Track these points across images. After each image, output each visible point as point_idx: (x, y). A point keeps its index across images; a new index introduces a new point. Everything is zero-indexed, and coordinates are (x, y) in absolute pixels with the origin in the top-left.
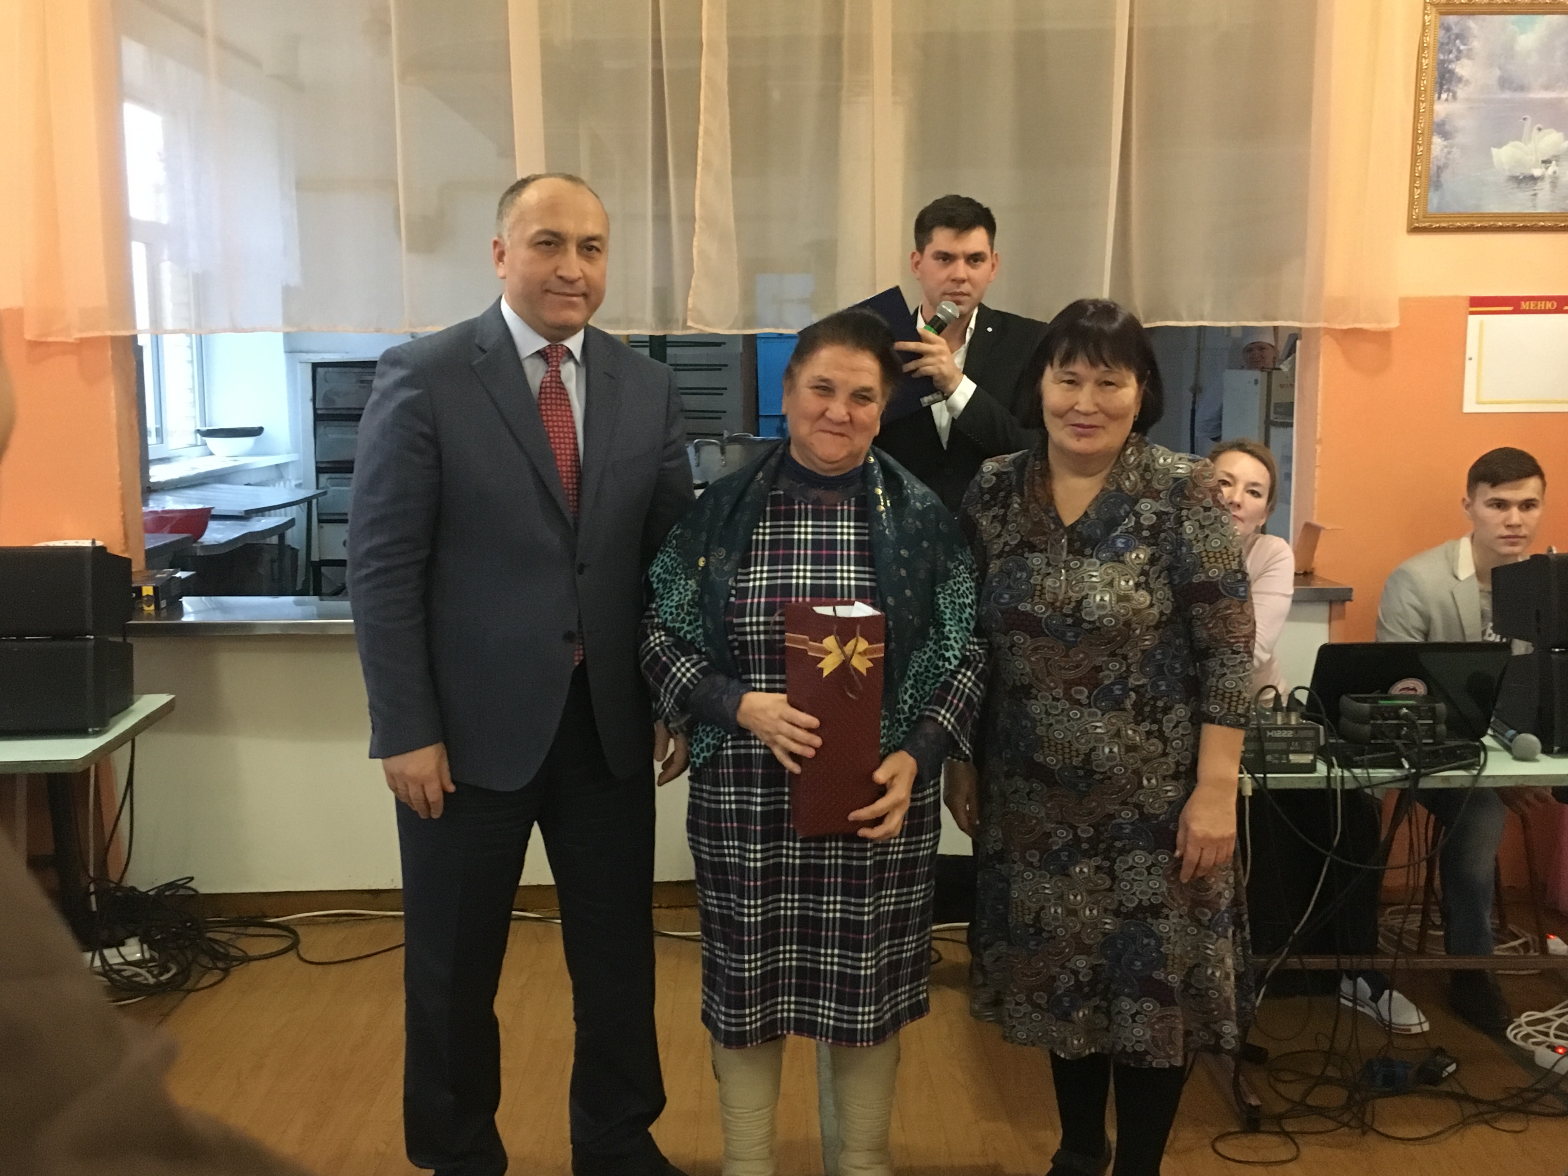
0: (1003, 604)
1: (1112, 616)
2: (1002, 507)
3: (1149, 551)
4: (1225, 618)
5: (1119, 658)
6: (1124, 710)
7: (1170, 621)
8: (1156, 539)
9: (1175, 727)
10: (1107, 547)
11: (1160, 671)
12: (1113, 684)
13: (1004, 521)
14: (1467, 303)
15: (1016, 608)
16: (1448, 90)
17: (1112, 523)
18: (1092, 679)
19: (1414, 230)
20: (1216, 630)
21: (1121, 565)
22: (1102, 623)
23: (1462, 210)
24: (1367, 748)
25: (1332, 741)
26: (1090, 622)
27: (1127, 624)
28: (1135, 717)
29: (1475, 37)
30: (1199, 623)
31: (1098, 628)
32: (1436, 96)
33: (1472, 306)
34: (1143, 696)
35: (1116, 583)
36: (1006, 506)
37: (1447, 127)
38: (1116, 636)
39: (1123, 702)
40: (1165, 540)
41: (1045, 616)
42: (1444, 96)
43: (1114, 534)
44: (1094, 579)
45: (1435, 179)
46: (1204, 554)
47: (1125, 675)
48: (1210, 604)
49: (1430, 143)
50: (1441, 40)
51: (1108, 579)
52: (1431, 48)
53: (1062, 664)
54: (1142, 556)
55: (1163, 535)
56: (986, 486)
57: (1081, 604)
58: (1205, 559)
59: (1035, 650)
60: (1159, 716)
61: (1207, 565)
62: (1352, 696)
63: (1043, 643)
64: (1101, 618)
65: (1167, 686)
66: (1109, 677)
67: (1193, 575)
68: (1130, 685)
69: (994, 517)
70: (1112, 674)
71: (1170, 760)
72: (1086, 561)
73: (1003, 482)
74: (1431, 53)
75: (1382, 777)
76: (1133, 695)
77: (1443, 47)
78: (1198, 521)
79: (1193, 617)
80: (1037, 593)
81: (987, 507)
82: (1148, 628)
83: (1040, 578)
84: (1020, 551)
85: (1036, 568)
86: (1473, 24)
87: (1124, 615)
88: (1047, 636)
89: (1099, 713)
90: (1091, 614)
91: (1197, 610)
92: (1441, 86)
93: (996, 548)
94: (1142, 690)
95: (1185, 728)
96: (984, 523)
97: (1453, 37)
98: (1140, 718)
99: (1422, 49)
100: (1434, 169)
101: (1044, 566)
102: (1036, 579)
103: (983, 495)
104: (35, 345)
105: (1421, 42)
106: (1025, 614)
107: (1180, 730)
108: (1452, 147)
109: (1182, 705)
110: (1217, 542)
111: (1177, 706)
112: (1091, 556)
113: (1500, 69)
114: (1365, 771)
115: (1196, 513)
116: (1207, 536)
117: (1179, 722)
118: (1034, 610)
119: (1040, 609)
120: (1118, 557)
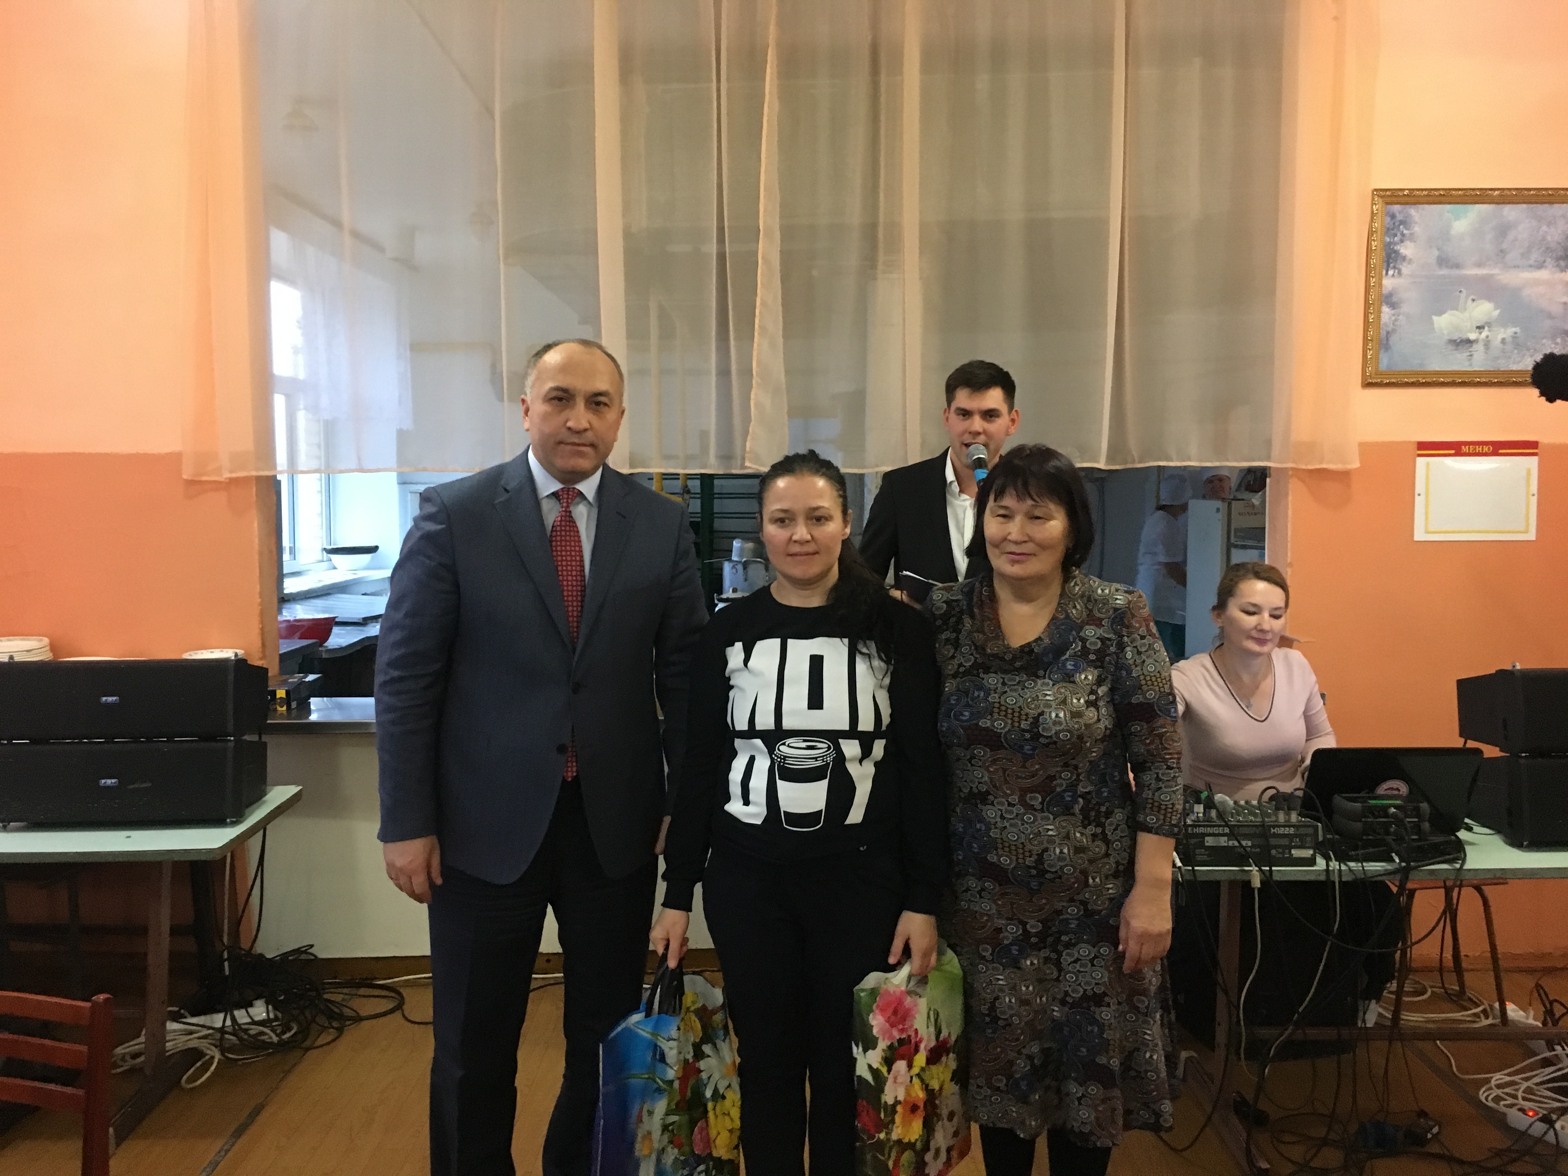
0: (965, 721)
1: (1066, 731)
2: (954, 631)
3: (1096, 672)
4: (1161, 736)
5: (1070, 768)
6: (1073, 814)
7: (1113, 735)
8: (1101, 663)
9: (1116, 829)
10: (1058, 668)
11: (1103, 779)
12: (1064, 791)
13: (957, 644)
14: (1415, 447)
15: (977, 724)
16: (1395, 267)
17: (1060, 649)
18: (1045, 787)
19: (1368, 385)
20: (1153, 747)
21: (1071, 685)
22: (1058, 737)
24: (1360, 843)
25: (1328, 836)
26: (1047, 737)
27: (1080, 738)
28: (1082, 821)
29: (1416, 223)
30: (1137, 739)
31: (1055, 742)
32: (1385, 272)
33: (1419, 449)
34: (1090, 801)
35: (1069, 701)
36: (958, 630)
38: (1070, 749)
39: (1072, 807)
40: (1109, 663)
41: (1004, 732)
42: (1391, 273)
43: (1063, 658)
44: (1048, 698)
46: (1142, 677)
47: (1075, 783)
48: (1147, 723)
49: (1380, 312)
50: (1388, 226)
51: (1061, 697)
52: (1379, 233)
53: (1019, 774)
54: (1090, 677)
55: (1107, 659)
57: (1038, 720)
58: (1143, 682)
59: (995, 761)
60: (1103, 820)
61: (1144, 688)
62: (1344, 795)
63: (1002, 755)
64: (1057, 733)
65: (1110, 792)
66: (1061, 785)
67: (1132, 696)
68: (1079, 793)
69: (947, 640)
70: (1063, 782)
71: (1112, 860)
72: (1039, 682)
73: (954, 608)
74: (1379, 237)
75: (1376, 870)
76: (1081, 801)
77: (1388, 231)
78: (1136, 647)
79: (1131, 734)
80: (996, 710)
82: (1096, 740)
83: (997, 696)
84: (974, 672)
85: (993, 687)
86: (1414, 212)
87: (1077, 730)
88: (1006, 749)
89: (1052, 817)
90: (1048, 729)
91: (1135, 727)
92: (1388, 264)
93: (951, 669)
94: (1089, 797)
95: (1123, 832)
97: (1397, 224)
98: (1087, 822)
99: (1371, 233)
101: (1000, 685)
102: (994, 698)
104: (191, 483)
105: (1370, 227)
106: (986, 729)
107: (1119, 832)
109: (1121, 811)
110: (1152, 667)
111: (1117, 811)
112: (1044, 677)
113: (1438, 249)
114: (1360, 864)
115: (1133, 641)
116: (1145, 662)
117: (1118, 826)
118: (993, 725)
119: (1000, 725)
120: (1069, 678)
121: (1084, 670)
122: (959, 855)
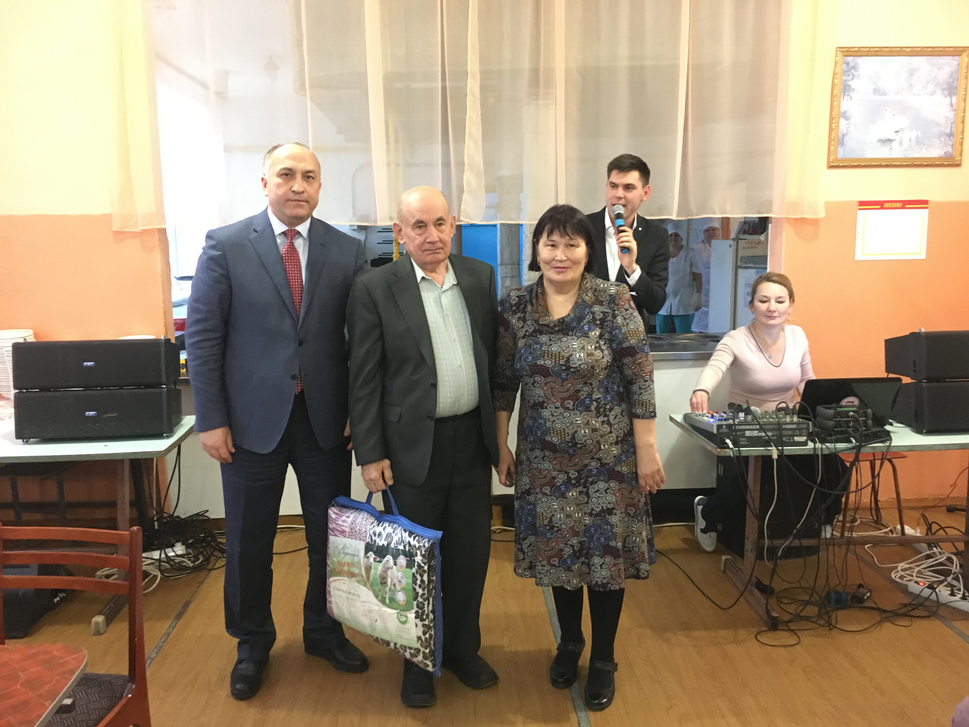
0: (530, 362)
1: (585, 364)
2: (523, 313)
3: (600, 331)
4: (639, 364)
5: (588, 385)
6: (591, 411)
7: (611, 365)
8: (603, 325)
9: (615, 418)
10: (580, 330)
11: (607, 391)
12: (585, 398)
13: (524, 320)
14: (857, 204)
15: (536, 363)
16: (848, 95)
17: (580, 319)
18: (575, 396)
19: (831, 167)
20: (636, 370)
21: (587, 338)
22: (581, 368)
23: (855, 157)
26: (574, 368)
27: (593, 367)
28: (596, 415)
29: (861, 68)
30: (627, 367)
31: (579, 371)
32: (842, 98)
33: (860, 205)
34: (600, 403)
35: (586, 347)
36: (524, 312)
37: (848, 114)
38: (587, 374)
39: (590, 407)
40: (607, 326)
41: (551, 366)
42: (846, 98)
43: (582, 324)
44: (574, 346)
45: (841, 141)
46: (627, 332)
47: (591, 393)
48: (632, 357)
49: (838, 122)
50: (844, 70)
51: (582, 345)
53: (560, 390)
54: (597, 334)
55: (606, 323)
56: (514, 303)
57: (569, 359)
58: (628, 335)
59: (546, 384)
60: (608, 413)
61: (629, 338)
63: (550, 380)
64: (580, 365)
65: (611, 397)
66: (583, 394)
67: (622, 343)
68: (593, 399)
69: (519, 318)
70: (585, 393)
71: (614, 435)
72: (570, 338)
73: (522, 300)
76: (594, 403)
78: (623, 316)
79: (624, 364)
80: (546, 355)
81: (515, 313)
82: (602, 369)
83: (547, 347)
84: (534, 335)
85: (544, 343)
87: (591, 363)
88: (552, 376)
89: (579, 413)
90: (575, 363)
91: (626, 361)
92: (844, 93)
93: (521, 333)
94: (599, 400)
95: (620, 418)
96: (514, 321)
97: (850, 68)
98: (598, 415)
99: (835, 74)
100: (840, 135)
101: (548, 341)
102: (545, 348)
103: (512, 307)
105: (835, 70)
106: (541, 366)
107: (617, 419)
108: (850, 124)
109: (618, 407)
110: (633, 326)
111: (616, 407)
112: (572, 335)
113: (874, 84)
115: (621, 312)
116: (628, 324)
117: (617, 416)
118: (545, 363)
119: (548, 363)
120: (586, 335)
121: (594, 330)
122: (530, 438)
